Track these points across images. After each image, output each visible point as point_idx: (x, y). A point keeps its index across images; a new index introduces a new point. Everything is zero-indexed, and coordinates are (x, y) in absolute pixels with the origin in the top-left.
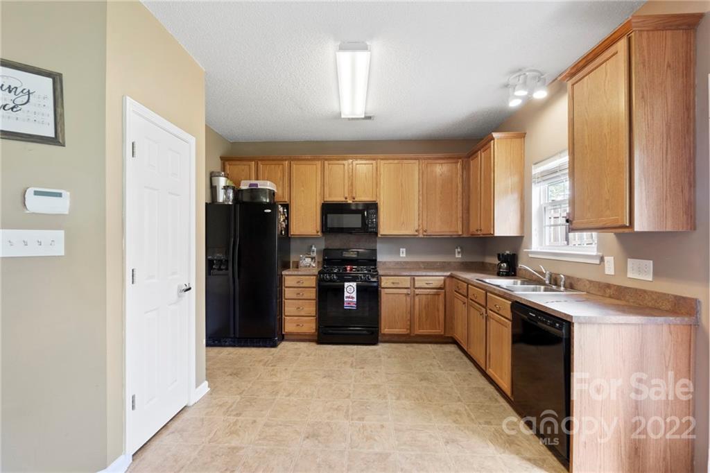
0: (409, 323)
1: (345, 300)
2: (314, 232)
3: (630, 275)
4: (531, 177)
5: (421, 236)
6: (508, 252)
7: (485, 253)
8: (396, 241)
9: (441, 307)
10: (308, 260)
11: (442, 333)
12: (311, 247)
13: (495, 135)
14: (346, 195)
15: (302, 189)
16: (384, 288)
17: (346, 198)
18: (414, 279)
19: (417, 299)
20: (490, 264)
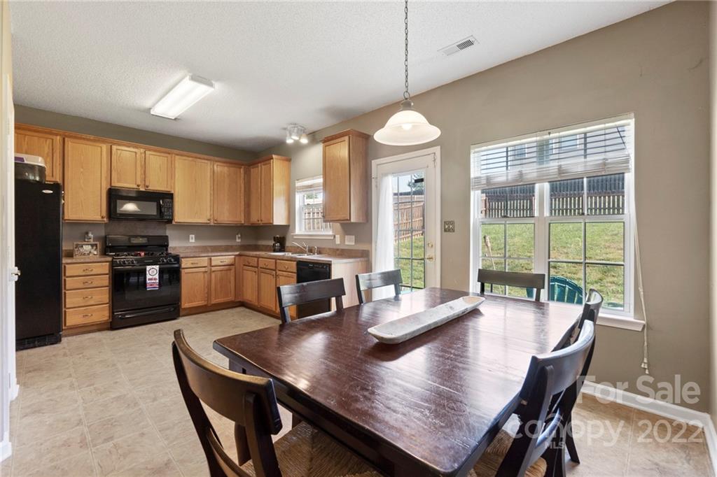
0: (206, 295)
1: (148, 281)
2: (98, 218)
3: (347, 243)
4: (295, 188)
5: (212, 224)
6: (278, 236)
7: (258, 238)
8: (187, 228)
9: (232, 279)
10: (87, 248)
11: (233, 299)
12: (87, 233)
13: (274, 156)
14: (139, 183)
15: (82, 170)
16: (184, 268)
17: (138, 186)
18: (211, 259)
19: (213, 275)
20: (263, 245)
